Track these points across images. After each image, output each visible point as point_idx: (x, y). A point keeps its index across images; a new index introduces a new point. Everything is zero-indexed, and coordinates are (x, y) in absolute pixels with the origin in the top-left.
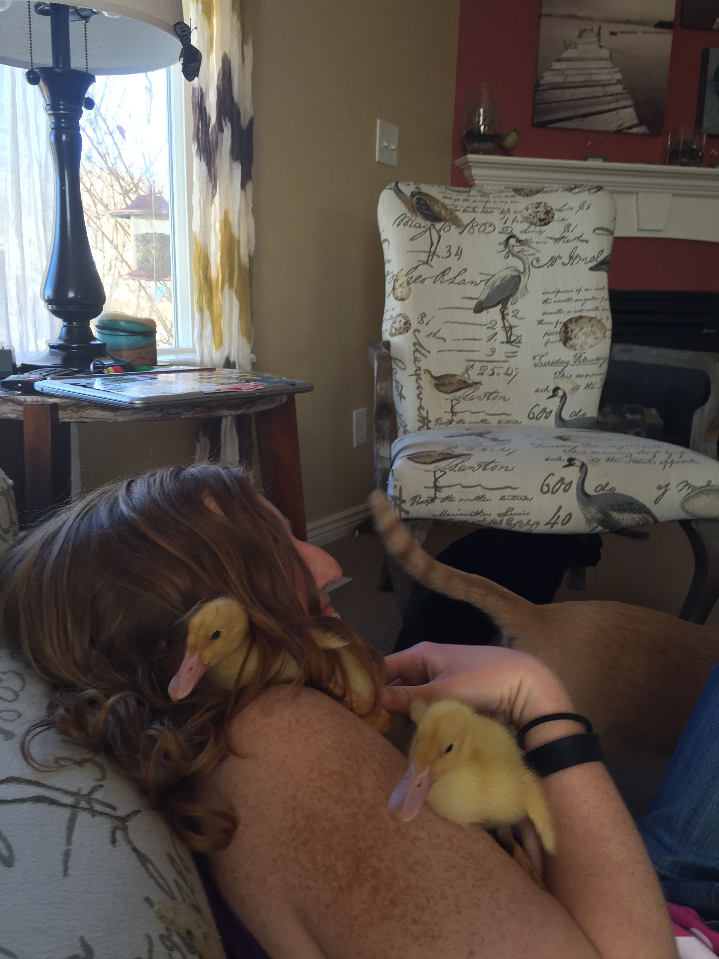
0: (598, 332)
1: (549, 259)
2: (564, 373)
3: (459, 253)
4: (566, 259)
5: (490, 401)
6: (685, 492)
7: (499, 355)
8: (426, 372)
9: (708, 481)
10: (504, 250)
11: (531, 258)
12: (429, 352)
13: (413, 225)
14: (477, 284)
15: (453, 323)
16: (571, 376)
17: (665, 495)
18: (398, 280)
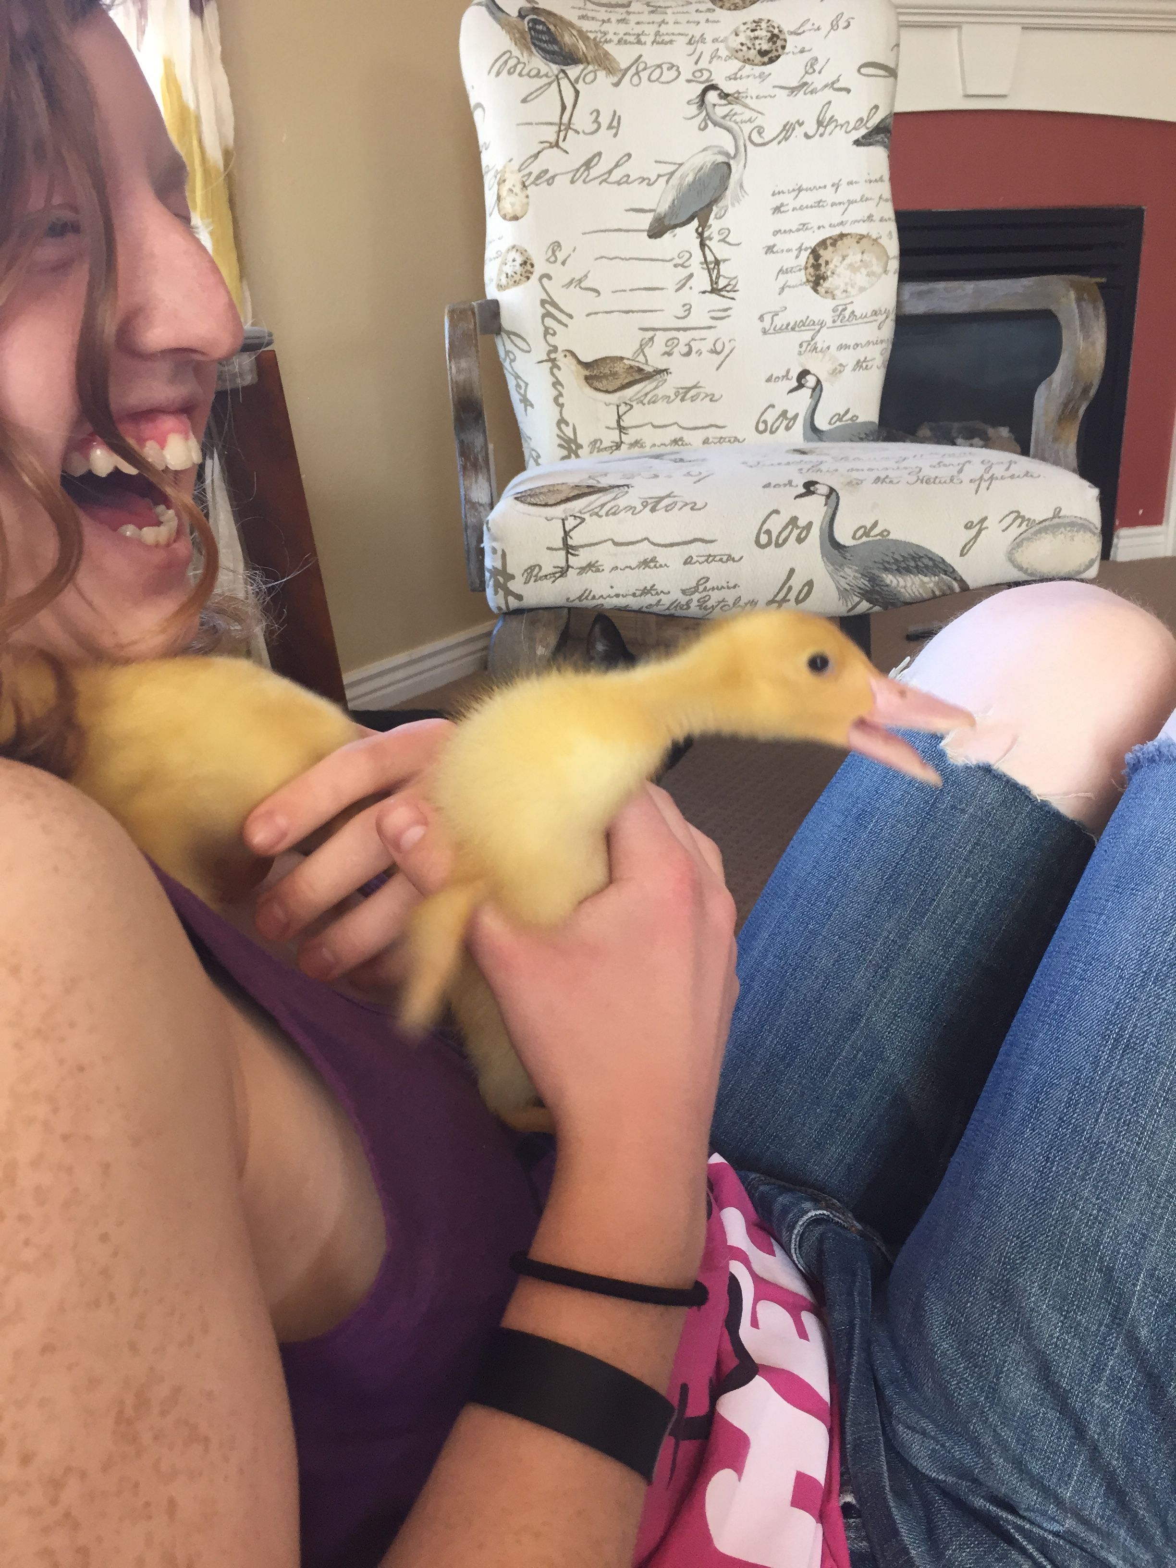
0: (874, 261)
1: (781, 128)
2: (816, 343)
3: (615, 123)
4: (810, 127)
5: (688, 403)
6: (1014, 531)
7: (699, 317)
8: (568, 354)
9: (1056, 509)
10: (699, 114)
11: (747, 128)
12: (571, 317)
13: (524, 72)
14: (651, 182)
15: (612, 259)
16: (828, 348)
17: (979, 539)
18: (504, 181)
